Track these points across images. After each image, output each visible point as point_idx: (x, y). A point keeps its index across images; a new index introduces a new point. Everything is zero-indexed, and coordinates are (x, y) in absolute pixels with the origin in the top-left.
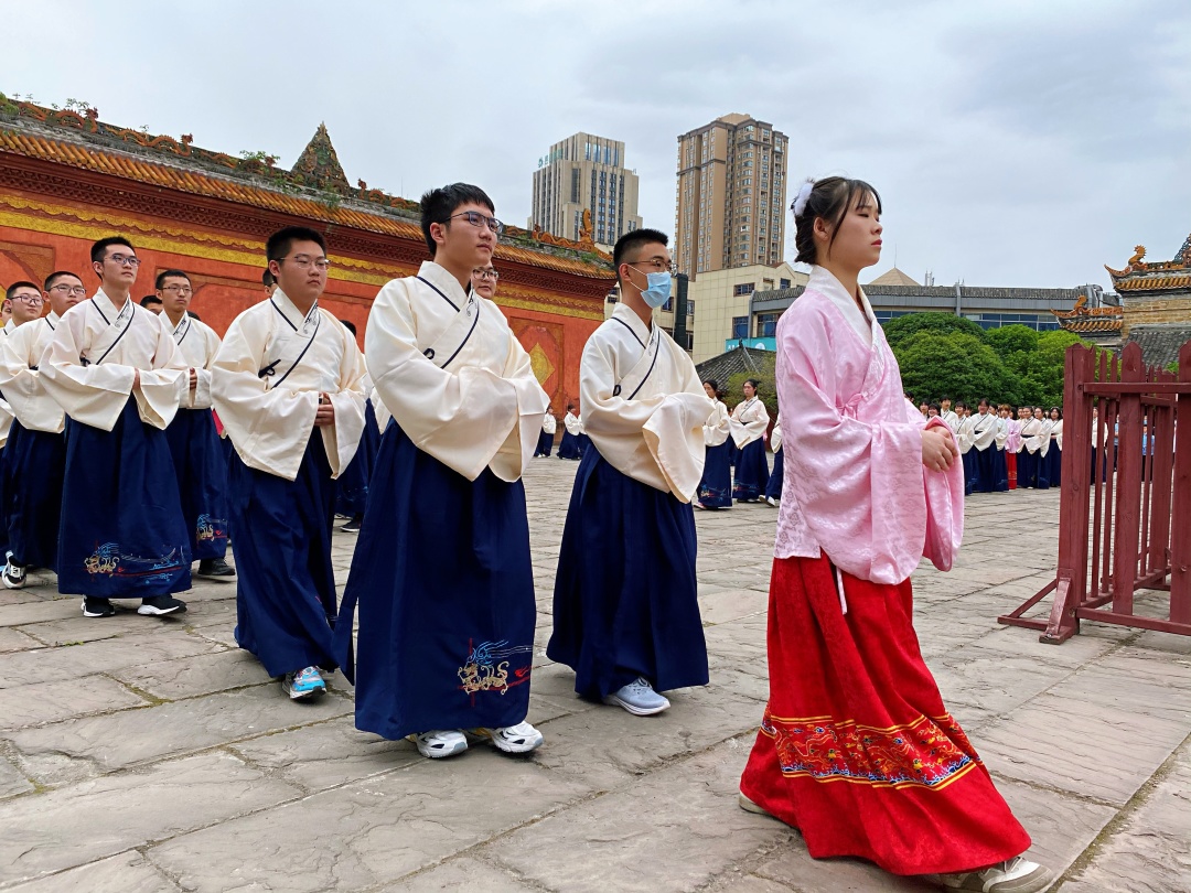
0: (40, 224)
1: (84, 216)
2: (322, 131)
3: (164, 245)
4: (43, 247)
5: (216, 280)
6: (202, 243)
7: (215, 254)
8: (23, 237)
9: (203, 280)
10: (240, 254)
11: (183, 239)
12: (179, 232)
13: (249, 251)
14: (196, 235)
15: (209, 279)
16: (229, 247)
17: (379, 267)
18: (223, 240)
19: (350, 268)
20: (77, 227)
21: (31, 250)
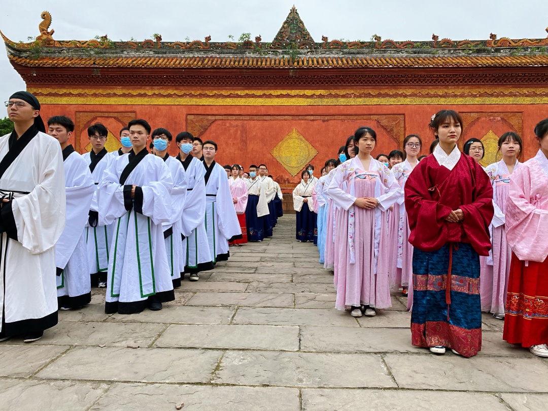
0: (129, 101)
1: (150, 93)
2: (294, 11)
3: (190, 101)
4: (131, 112)
5: (221, 117)
6: (212, 96)
7: (220, 102)
8: (122, 109)
9: (213, 118)
10: (235, 99)
11: (201, 96)
12: (198, 93)
13: (241, 97)
14: (208, 93)
15: (217, 117)
16: (229, 96)
17: (333, 92)
18: (224, 93)
19: (312, 96)
20: (146, 99)
21: (126, 114)
